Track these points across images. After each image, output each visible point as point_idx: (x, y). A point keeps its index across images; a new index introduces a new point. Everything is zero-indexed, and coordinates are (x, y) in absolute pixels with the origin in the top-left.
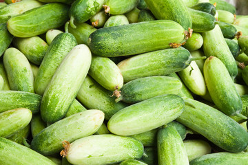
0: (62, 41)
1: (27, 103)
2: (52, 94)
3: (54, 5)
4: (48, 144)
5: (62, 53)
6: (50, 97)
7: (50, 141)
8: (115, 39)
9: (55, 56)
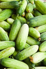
0: (17, 23)
1: (12, 45)
2: (21, 41)
3: (9, 10)
4: (22, 58)
5: (18, 27)
6: (21, 42)
7: (23, 57)
8: (36, 22)
9: (16, 28)
